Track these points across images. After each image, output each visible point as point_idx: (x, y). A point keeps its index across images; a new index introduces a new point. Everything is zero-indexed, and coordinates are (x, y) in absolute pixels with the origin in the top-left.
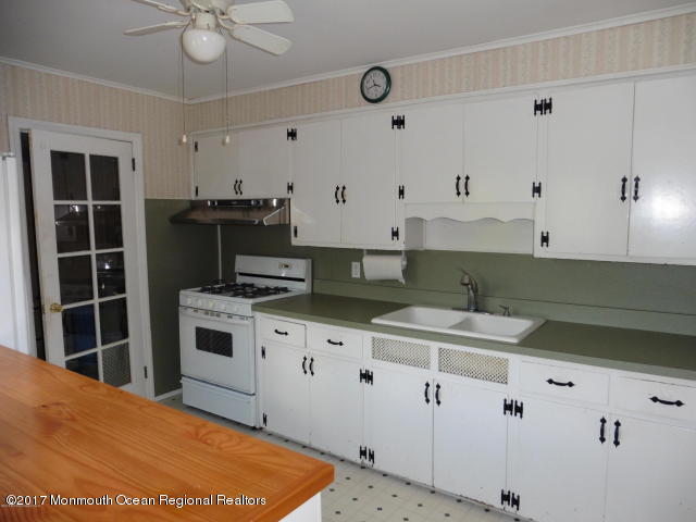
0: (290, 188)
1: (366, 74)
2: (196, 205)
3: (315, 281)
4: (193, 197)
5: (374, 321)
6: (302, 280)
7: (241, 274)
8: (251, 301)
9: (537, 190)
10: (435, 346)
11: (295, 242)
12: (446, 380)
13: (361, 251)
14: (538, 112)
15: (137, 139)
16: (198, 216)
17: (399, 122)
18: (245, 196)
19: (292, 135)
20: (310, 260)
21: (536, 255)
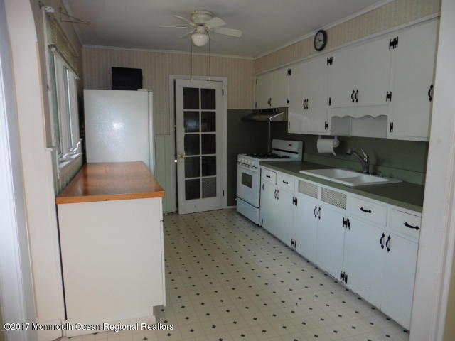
0: (288, 102)
1: (317, 35)
2: (255, 112)
3: (305, 154)
4: (254, 108)
5: (301, 172)
6: (296, 153)
7: (275, 149)
8: (259, 160)
9: (389, 96)
10: (320, 186)
11: (290, 131)
12: (325, 206)
13: (318, 136)
14: (392, 47)
15: (225, 80)
16: (257, 117)
17: (330, 61)
18: (271, 107)
19: (289, 72)
20: (301, 143)
21: (388, 138)
